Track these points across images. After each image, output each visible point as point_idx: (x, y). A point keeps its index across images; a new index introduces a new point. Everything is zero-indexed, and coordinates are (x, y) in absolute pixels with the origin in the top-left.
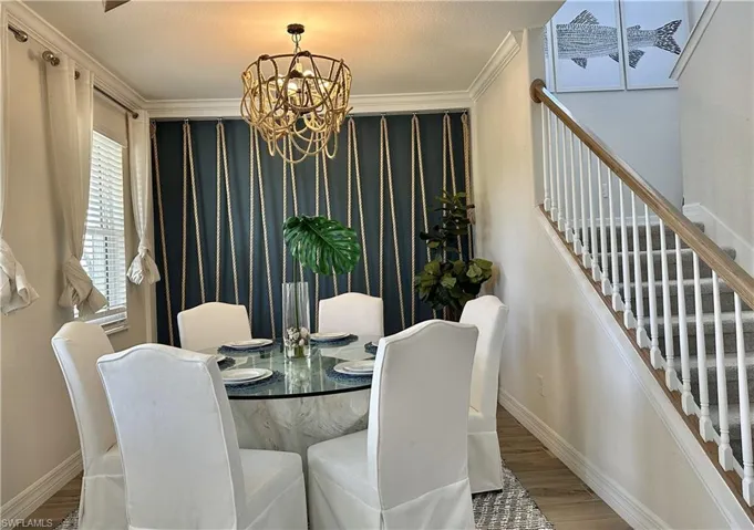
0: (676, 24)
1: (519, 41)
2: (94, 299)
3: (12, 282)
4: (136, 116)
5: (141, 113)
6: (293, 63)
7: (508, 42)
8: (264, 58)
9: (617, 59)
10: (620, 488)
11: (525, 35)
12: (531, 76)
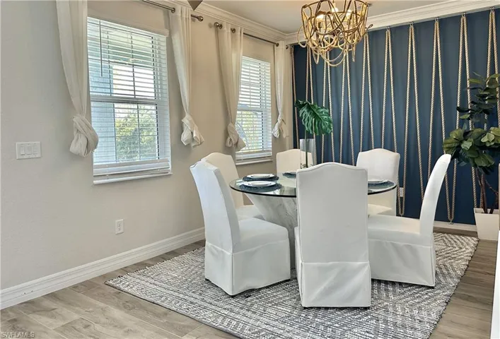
2: (239, 144)
3: (192, 133)
4: (278, 45)
5: (280, 43)
6: (319, 7)
8: (304, 7)
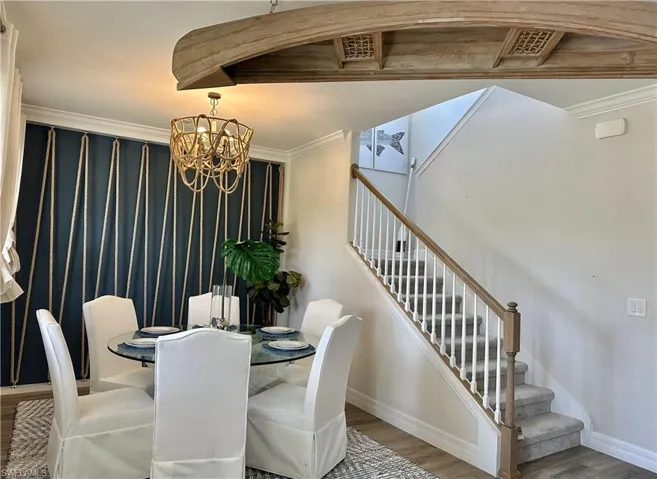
0: (402, 134)
1: (345, 136)
6: (225, 125)
7: (338, 135)
9: (370, 149)
10: (403, 414)
11: (350, 135)
12: (351, 161)
